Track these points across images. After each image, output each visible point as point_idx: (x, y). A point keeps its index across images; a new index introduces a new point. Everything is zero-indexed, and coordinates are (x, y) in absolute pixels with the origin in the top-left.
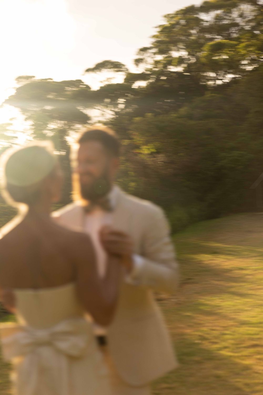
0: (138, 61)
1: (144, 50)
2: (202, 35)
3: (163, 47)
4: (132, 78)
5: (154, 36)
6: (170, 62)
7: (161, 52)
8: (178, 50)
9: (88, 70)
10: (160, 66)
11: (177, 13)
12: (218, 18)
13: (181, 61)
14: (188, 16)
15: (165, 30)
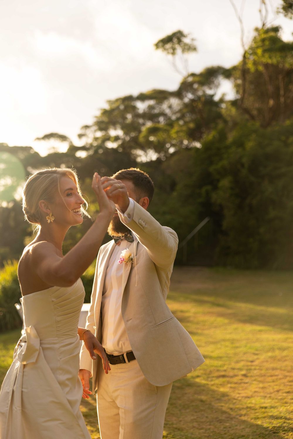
0: (80, 136)
1: (87, 127)
2: (135, 119)
3: (103, 126)
4: (73, 149)
5: (96, 117)
6: (107, 138)
7: (101, 129)
8: (115, 129)
9: (38, 139)
10: (100, 142)
11: (117, 100)
12: (151, 108)
13: (117, 138)
14: (126, 103)
15: (105, 112)
